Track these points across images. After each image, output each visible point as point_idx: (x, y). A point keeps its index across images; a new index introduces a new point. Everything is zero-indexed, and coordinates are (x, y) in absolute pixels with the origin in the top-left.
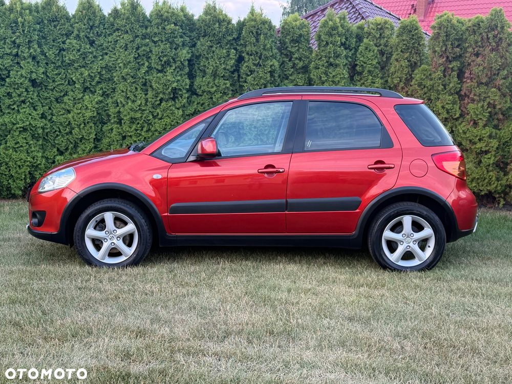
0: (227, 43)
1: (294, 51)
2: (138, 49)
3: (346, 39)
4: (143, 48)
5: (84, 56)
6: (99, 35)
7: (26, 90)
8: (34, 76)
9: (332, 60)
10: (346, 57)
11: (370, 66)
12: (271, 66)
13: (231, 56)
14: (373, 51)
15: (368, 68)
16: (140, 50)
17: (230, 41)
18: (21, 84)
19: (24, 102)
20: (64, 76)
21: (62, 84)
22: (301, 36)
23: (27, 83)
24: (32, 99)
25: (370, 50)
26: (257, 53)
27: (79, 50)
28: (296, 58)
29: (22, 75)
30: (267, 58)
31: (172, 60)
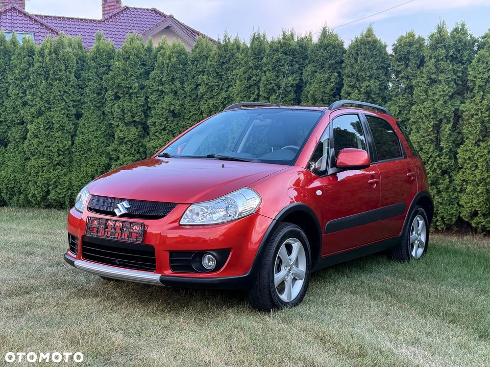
0: (330, 67)
1: (399, 70)
2: (249, 78)
3: (458, 51)
4: (254, 78)
5: (211, 89)
6: (227, 70)
7: (167, 119)
8: (172, 108)
9: (433, 76)
10: (455, 72)
11: (479, 80)
12: (367, 87)
13: (332, 80)
14: (487, 63)
15: (479, 82)
16: (252, 79)
17: (332, 64)
18: (162, 114)
19: (164, 129)
20: (198, 108)
21: (196, 114)
22: (409, 52)
23: (166, 113)
24: (170, 127)
25: (483, 62)
26: (353, 75)
27: (207, 84)
28: (403, 77)
29: (163, 108)
30: (364, 79)
31: (276, 88)
